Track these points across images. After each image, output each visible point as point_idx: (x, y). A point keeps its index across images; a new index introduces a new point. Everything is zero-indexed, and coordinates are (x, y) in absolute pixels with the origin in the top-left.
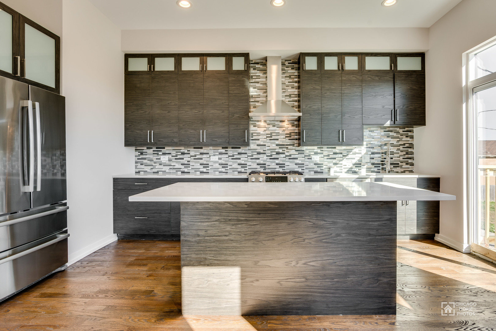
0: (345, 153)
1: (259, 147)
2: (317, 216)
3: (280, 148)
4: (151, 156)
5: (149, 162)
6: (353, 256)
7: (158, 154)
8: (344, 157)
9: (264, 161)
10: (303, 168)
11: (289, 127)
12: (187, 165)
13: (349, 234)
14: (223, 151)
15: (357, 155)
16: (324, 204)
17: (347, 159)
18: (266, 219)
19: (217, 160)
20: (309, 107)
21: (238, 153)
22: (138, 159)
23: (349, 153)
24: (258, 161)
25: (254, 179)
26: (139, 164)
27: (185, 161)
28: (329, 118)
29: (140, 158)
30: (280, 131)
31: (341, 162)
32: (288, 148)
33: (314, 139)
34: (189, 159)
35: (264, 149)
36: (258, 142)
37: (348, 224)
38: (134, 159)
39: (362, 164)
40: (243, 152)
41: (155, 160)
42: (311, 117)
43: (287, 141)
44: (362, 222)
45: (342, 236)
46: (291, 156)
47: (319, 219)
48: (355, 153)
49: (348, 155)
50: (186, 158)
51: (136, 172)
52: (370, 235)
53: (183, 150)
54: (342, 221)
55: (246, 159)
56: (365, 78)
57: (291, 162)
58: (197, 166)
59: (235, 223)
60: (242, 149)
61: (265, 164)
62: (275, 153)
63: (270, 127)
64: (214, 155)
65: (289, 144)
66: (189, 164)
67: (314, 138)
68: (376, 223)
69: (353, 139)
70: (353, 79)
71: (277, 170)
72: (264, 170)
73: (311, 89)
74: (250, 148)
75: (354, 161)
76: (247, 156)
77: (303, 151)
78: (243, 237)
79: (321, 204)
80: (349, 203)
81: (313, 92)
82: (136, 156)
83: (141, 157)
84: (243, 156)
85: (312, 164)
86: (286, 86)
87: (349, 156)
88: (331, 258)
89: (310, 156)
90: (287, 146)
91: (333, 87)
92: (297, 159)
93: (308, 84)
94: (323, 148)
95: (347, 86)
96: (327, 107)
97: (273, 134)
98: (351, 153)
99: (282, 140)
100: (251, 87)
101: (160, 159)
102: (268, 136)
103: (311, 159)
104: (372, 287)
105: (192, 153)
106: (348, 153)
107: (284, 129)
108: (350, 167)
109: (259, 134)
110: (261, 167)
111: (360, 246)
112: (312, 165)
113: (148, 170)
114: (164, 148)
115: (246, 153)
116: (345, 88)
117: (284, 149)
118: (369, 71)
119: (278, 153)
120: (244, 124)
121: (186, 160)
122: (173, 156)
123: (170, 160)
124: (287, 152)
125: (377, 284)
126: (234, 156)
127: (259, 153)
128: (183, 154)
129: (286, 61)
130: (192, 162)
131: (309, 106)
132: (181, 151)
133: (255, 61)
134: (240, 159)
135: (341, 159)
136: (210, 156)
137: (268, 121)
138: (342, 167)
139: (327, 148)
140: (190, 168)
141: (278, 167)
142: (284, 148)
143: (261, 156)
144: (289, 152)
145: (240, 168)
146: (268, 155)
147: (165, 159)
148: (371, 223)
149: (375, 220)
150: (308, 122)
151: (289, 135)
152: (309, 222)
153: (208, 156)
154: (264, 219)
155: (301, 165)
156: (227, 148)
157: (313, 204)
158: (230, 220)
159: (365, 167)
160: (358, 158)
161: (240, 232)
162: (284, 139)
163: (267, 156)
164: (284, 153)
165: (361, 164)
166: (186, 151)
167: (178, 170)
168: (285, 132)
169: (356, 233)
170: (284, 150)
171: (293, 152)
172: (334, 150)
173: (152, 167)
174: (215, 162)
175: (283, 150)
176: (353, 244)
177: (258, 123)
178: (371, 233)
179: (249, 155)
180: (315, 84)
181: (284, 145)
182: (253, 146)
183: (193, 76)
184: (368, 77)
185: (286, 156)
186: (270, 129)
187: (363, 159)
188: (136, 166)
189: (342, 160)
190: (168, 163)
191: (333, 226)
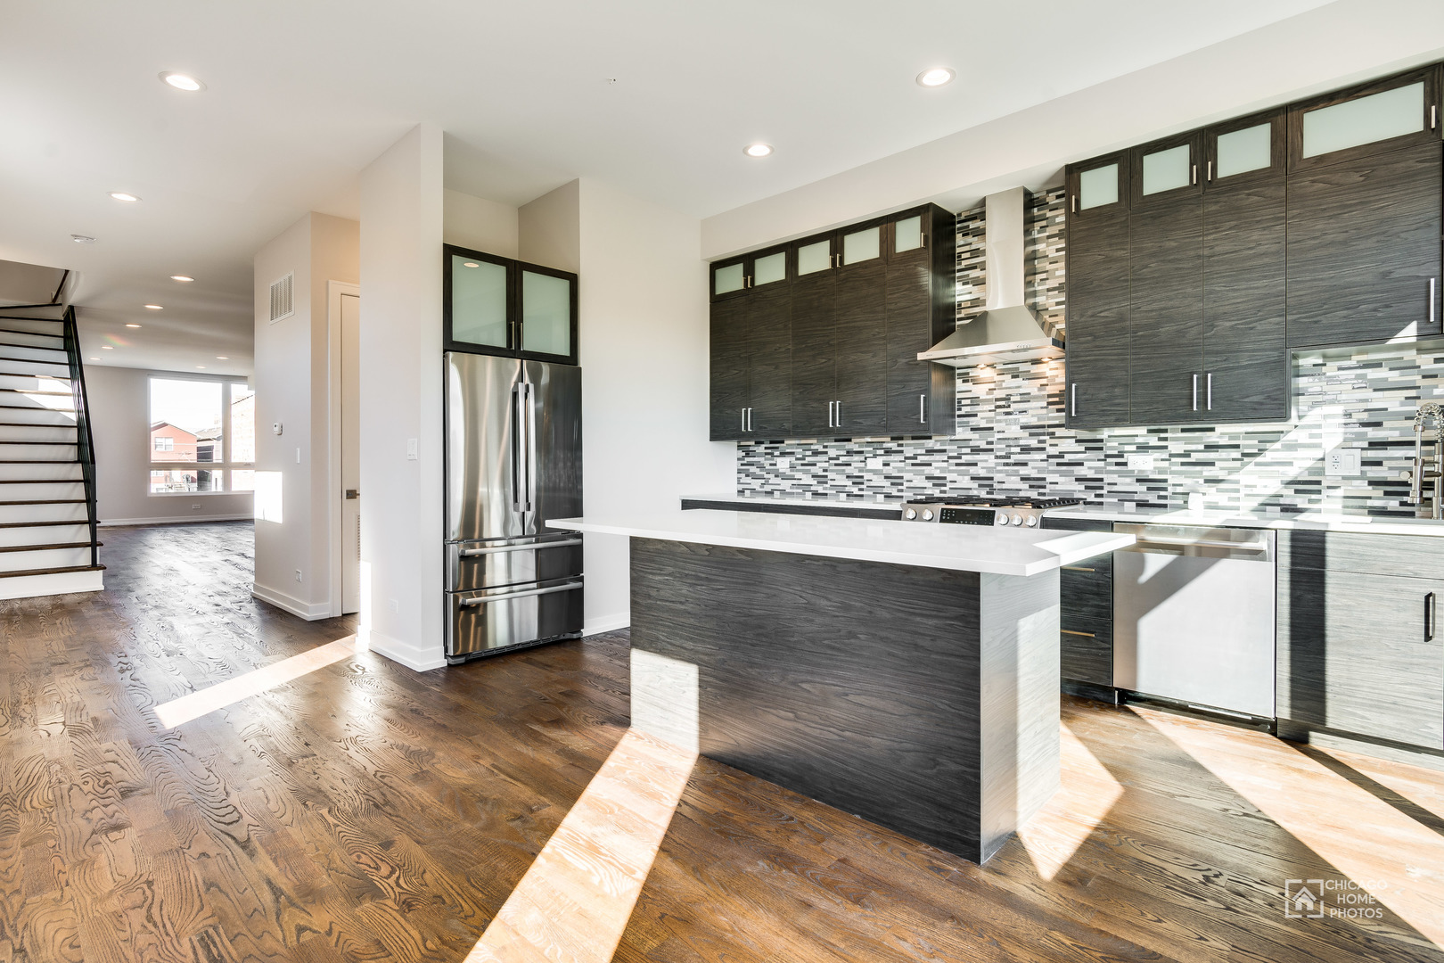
0: (1250, 445)
1: (975, 436)
2: (813, 587)
3: (1031, 435)
4: (762, 460)
5: (758, 471)
6: (881, 688)
7: (772, 454)
8: (1246, 459)
9: (989, 469)
10: (1098, 492)
11: (1057, 376)
12: (823, 479)
13: (874, 635)
14: (893, 446)
15: (1301, 453)
16: (827, 563)
17: (1257, 464)
18: (734, 580)
19: (881, 467)
20: (1092, 316)
21: (927, 451)
22: (742, 465)
23: (1268, 445)
24: (972, 470)
25: (911, 514)
26: (743, 475)
27: (817, 470)
28: (1155, 339)
29: (745, 462)
30: (1031, 387)
31: (1233, 477)
32: (1053, 433)
33: (1105, 408)
34: (826, 465)
35: (989, 440)
36: (973, 421)
37: (870, 612)
38: (735, 465)
39: (1324, 484)
40: (938, 447)
41: (768, 467)
42: (1098, 344)
43: (1051, 415)
44: (900, 615)
45: (859, 638)
46: (1063, 457)
47: (817, 593)
48: (1292, 447)
49: (1261, 451)
50: (821, 464)
51: (739, 491)
52: (916, 647)
53: (816, 444)
54: (860, 604)
55: (945, 464)
56: (1300, 187)
57: (1062, 474)
58: (841, 480)
59: (694, 582)
60: (936, 441)
61: (992, 479)
62: (1018, 450)
63: (1004, 381)
64: (875, 456)
65: (1057, 422)
66: (826, 476)
67: (1105, 404)
68: (931, 622)
69: (1246, 400)
70: (1248, 202)
71: (1022, 494)
72: (988, 493)
73: (1098, 263)
74: (953, 438)
75: (1292, 473)
76: (946, 459)
77: (1101, 441)
78: (703, 610)
79: (820, 563)
80: (873, 566)
81: (1104, 269)
82: (739, 459)
83: (747, 460)
84: (937, 457)
85: (1128, 480)
86: (1050, 263)
87: (1268, 457)
88: (839, 683)
89: (1122, 456)
90: (1051, 430)
91: (1173, 244)
92: (1082, 464)
93: (1087, 250)
94: (1165, 431)
95: (1225, 231)
96: (1150, 308)
97: (1013, 399)
98: (1277, 445)
99: (1038, 412)
100: (957, 283)
101: (775, 465)
102: (999, 403)
103: (1125, 464)
104: (921, 775)
105: (832, 453)
106: (1262, 446)
107: (1044, 381)
108: (1273, 492)
109: (975, 401)
110: (980, 486)
111: (896, 669)
112: (1126, 484)
113: (758, 489)
114: (783, 442)
115: (944, 451)
116: (1215, 240)
117: (1042, 438)
118: (1320, 159)
119: (1026, 450)
120: (919, 381)
121: (820, 468)
122: (797, 459)
123: (792, 467)
124: (1051, 445)
125: (935, 771)
126: (916, 459)
127: (976, 450)
128: (816, 453)
129: (1049, 192)
130: (832, 471)
131: (1090, 313)
132: (813, 447)
133: (968, 214)
134: (930, 465)
135: (1238, 464)
136: (866, 458)
137: (1000, 363)
138: (1237, 491)
139: (1183, 430)
140: (828, 486)
141: (1027, 486)
142: (1043, 434)
143: (982, 456)
144: (1057, 445)
145: (929, 488)
146: (998, 454)
147: (783, 464)
148: (918, 619)
149: (928, 613)
150: (1088, 358)
151: (1057, 399)
152: (801, 597)
153: (863, 459)
154: (731, 580)
155: (1093, 484)
156: (902, 439)
157: (807, 561)
158: (687, 575)
159: (1340, 492)
160: (1310, 464)
161: (698, 599)
162: (1045, 411)
163: (997, 457)
164: (1044, 449)
165: (1319, 483)
166: (821, 449)
167: (806, 487)
168: (1045, 390)
169: (887, 638)
170: (1044, 442)
171: (1069, 445)
172: (1211, 438)
173: (763, 481)
174: (875, 472)
175: (1040, 442)
176: (882, 660)
177: (972, 373)
178: (920, 642)
179: (951, 454)
180: (1111, 245)
181: (1043, 427)
182: (961, 433)
183: (819, 284)
184: (1313, 181)
185: (1049, 457)
186: (1004, 385)
187: (1328, 464)
188: (739, 479)
189: (1237, 470)
190: (788, 472)
191: (842, 614)
